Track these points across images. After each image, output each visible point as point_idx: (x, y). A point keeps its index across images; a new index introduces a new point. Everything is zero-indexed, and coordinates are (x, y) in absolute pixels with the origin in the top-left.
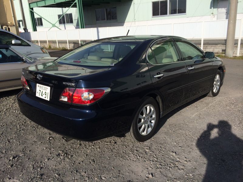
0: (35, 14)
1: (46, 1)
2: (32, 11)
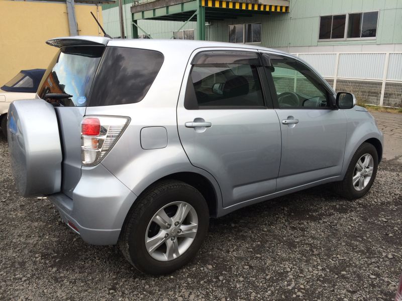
0: (139, 30)
1: (156, 10)
2: (135, 24)
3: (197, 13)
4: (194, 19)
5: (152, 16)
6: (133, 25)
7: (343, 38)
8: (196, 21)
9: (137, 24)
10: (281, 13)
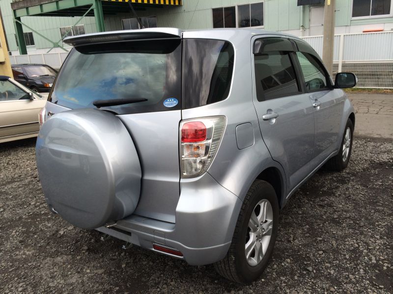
1: (43, 6)
2: (18, 21)
3: (94, 7)
4: (91, 14)
5: (39, 12)
6: (16, 22)
7: (235, 27)
8: (94, 16)
9: (20, 20)
10: (175, 6)
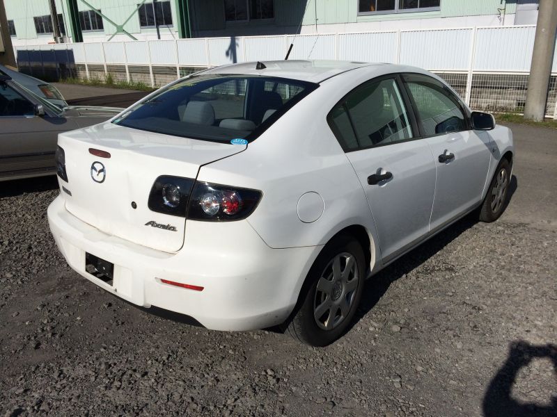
0: (79, 2)
7: (393, 8)
